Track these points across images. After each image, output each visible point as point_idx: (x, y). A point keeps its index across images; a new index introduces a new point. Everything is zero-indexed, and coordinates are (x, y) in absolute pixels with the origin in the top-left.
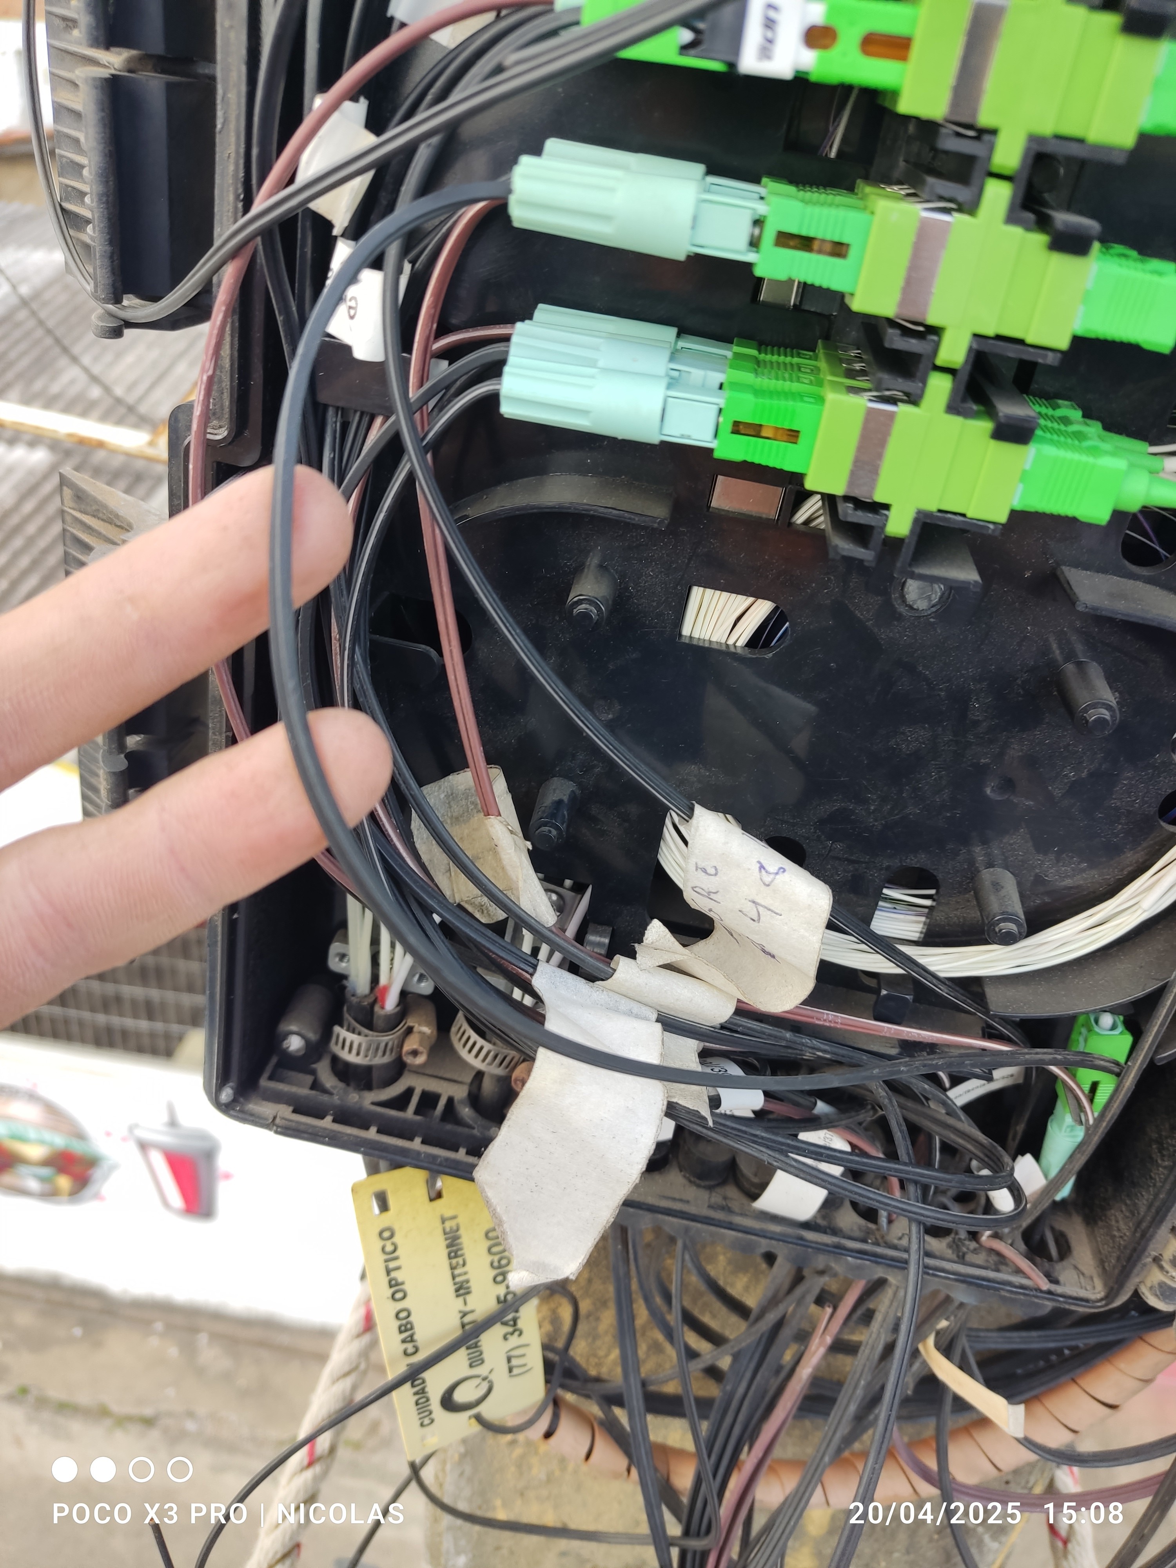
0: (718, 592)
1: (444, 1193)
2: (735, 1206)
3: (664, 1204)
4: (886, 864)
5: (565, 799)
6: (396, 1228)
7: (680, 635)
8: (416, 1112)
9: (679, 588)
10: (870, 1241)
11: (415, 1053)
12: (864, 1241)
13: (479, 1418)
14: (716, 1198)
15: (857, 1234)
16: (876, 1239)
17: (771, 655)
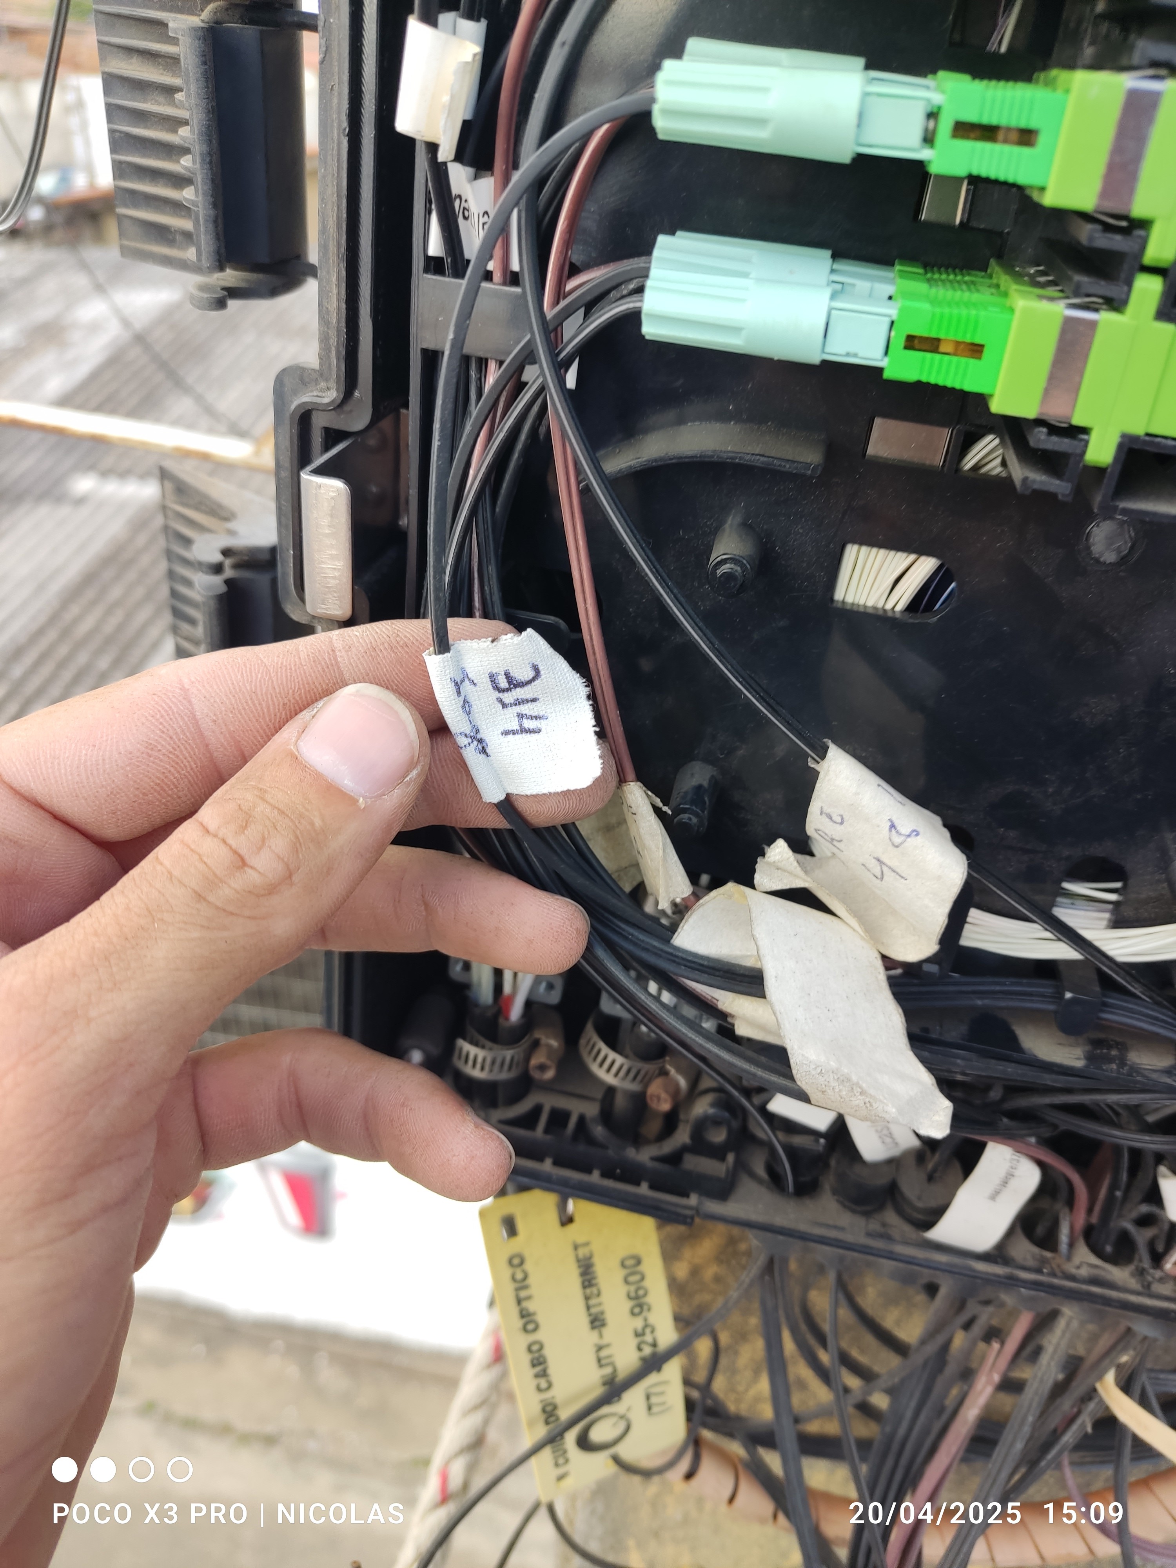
0: (875, 550)
1: (577, 1218)
2: (895, 1233)
3: (818, 1231)
4: (1066, 853)
5: (705, 784)
6: (527, 1254)
7: (832, 599)
8: (547, 1131)
9: (832, 546)
10: (1045, 1270)
11: (542, 1068)
12: (1039, 1271)
13: (616, 1460)
14: (874, 1225)
15: (1031, 1263)
16: (1052, 1268)
17: (935, 619)
